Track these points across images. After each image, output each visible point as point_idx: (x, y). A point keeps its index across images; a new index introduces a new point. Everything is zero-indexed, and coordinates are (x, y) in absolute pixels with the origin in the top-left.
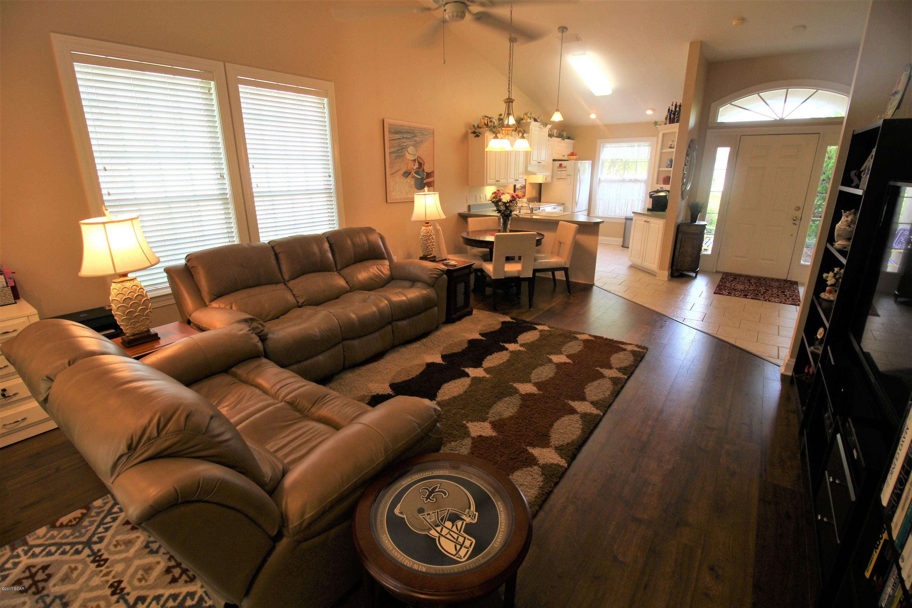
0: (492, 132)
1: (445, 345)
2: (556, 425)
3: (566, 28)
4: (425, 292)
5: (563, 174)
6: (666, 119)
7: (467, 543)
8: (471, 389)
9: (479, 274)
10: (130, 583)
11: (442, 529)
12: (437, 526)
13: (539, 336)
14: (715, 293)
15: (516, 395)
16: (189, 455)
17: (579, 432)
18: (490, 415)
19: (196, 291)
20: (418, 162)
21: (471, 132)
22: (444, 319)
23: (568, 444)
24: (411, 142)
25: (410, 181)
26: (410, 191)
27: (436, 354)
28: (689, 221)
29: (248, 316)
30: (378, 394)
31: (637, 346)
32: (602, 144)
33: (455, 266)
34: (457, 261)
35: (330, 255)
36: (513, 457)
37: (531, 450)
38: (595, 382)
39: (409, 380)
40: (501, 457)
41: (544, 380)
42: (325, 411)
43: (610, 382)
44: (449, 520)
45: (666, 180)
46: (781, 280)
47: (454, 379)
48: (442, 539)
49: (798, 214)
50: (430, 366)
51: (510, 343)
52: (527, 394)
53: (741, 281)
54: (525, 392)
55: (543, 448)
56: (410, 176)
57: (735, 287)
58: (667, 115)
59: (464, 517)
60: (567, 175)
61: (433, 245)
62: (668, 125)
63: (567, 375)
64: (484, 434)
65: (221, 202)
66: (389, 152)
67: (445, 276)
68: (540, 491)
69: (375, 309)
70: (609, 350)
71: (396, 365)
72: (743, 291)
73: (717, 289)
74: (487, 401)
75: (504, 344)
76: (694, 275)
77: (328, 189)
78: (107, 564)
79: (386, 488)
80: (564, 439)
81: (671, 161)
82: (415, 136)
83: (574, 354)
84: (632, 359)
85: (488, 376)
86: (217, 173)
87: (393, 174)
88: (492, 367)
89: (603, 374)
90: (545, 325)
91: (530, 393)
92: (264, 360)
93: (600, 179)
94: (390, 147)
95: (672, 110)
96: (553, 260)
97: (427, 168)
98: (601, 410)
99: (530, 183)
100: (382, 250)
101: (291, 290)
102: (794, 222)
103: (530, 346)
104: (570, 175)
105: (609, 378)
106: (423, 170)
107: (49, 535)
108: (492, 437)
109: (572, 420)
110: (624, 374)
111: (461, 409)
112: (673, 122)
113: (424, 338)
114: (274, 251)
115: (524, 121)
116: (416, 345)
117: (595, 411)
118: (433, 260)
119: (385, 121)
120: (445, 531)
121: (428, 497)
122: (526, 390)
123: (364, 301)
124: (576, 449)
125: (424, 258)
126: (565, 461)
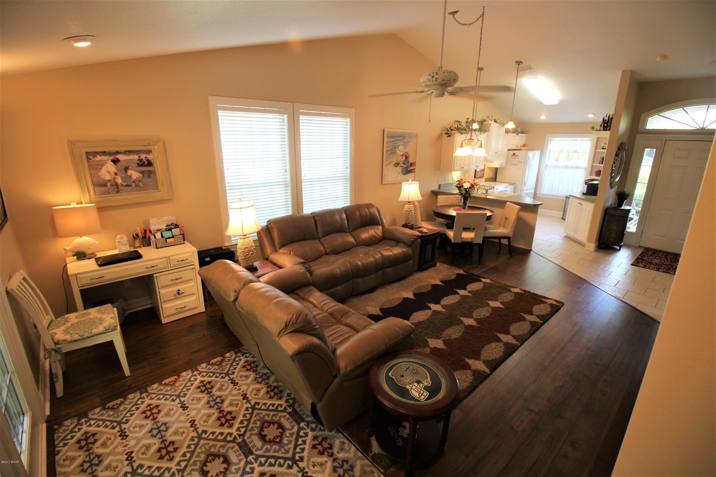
0: (461, 133)
1: (416, 286)
2: (486, 348)
3: (522, 62)
4: (405, 250)
5: (516, 161)
6: (601, 126)
7: (425, 394)
8: (431, 318)
9: (443, 237)
10: (250, 395)
11: (412, 386)
12: (410, 384)
13: (482, 287)
14: (632, 265)
15: (462, 325)
16: (307, 333)
17: (501, 354)
18: (443, 336)
19: (272, 242)
20: (405, 155)
21: (445, 133)
22: (416, 269)
23: (492, 360)
24: (401, 143)
25: (399, 169)
26: (398, 176)
27: (410, 292)
28: (616, 206)
29: (302, 260)
30: (372, 314)
31: (556, 301)
32: (550, 138)
33: (426, 233)
34: (428, 229)
35: (346, 222)
36: (455, 363)
37: (467, 360)
38: (518, 323)
39: (392, 308)
40: (448, 362)
41: (482, 317)
42: (348, 321)
43: (529, 324)
44: (416, 382)
45: (598, 173)
47: (421, 310)
48: (412, 390)
50: (406, 300)
51: (461, 289)
52: (469, 325)
53: (659, 256)
54: (468, 324)
55: (476, 360)
56: (399, 166)
57: (651, 261)
58: (602, 123)
59: (424, 382)
60: (519, 162)
61: (412, 217)
62: (602, 132)
63: (499, 316)
64: (438, 347)
65: (283, 186)
66: (386, 150)
67: (419, 240)
68: (470, 384)
69: (372, 259)
70: (533, 301)
71: (384, 297)
72: (658, 265)
73: (635, 262)
74: (442, 327)
75: (457, 290)
76: (618, 248)
77: (345, 176)
78: (238, 385)
79: (384, 364)
80: (490, 357)
81: (603, 159)
82: (405, 139)
83: (506, 302)
84: (549, 310)
85: (443, 310)
86: (283, 169)
87: (388, 165)
88: (446, 305)
89: (525, 318)
90: (488, 279)
91: (471, 325)
92: (312, 288)
93: (546, 165)
94: (387, 147)
95: (606, 120)
96: (499, 231)
97: (411, 160)
98: (519, 342)
99: (488, 168)
100: (378, 219)
101: (322, 244)
103: (475, 293)
104: (522, 162)
105: (529, 321)
106: (408, 161)
107: (208, 367)
108: (443, 349)
109: (498, 346)
110: (541, 320)
111: (424, 329)
112: (606, 130)
113: (402, 280)
114: (314, 219)
115: (486, 123)
116: (397, 285)
117: (514, 342)
118: (411, 227)
119: (385, 130)
120: (414, 387)
121: (406, 371)
122: (469, 322)
123: (366, 254)
124: (497, 364)
125: (405, 226)
126: (488, 370)
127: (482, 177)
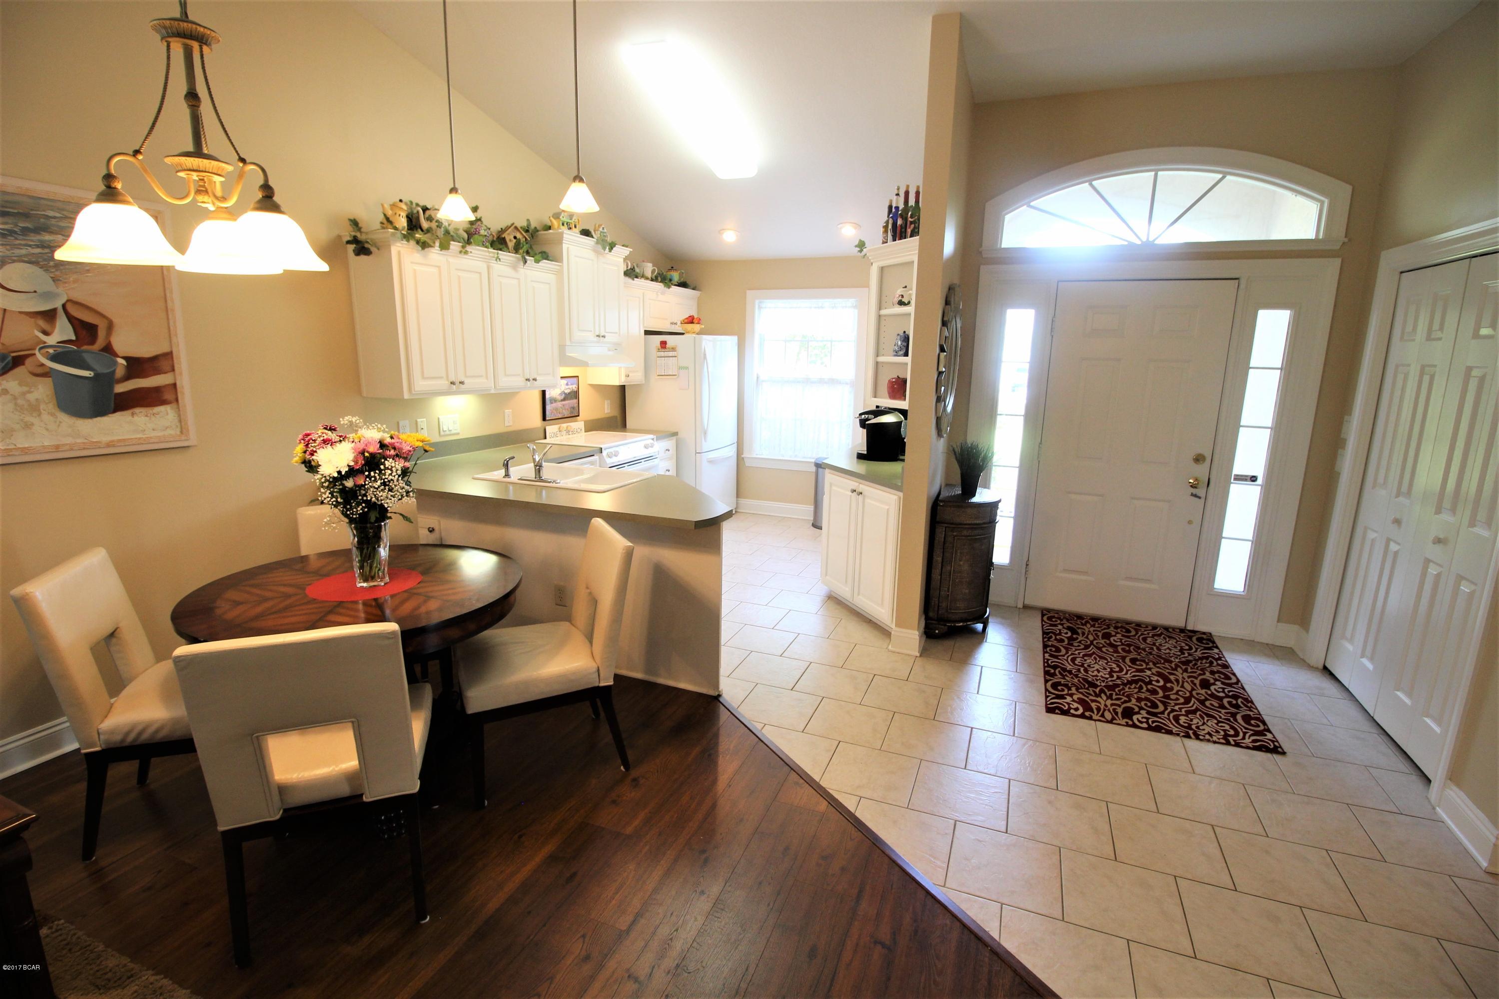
5: (669, 364)
6: (886, 227)
14: (1049, 709)
21: (347, 239)
26: (28, 426)
28: (959, 492)
32: (757, 302)
45: (898, 388)
46: (1174, 629)
49: (1201, 471)
56: (22, 370)
57: (1086, 670)
58: (887, 222)
60: (680, 368)
62: (890, 243)
72: (1113, 688)
73: (1049, 687)
76: (979, 626)
81: (906, 339)
82: (42, 229)
93: (758, 376)
95: (897, 208)
97: (130, 345)
99: (593, 386)
102: (1194, 491)
104: (687, 368)
106: (108, 349)
112: (903, 236)
115: (551, 232)
127: (574, 415)
